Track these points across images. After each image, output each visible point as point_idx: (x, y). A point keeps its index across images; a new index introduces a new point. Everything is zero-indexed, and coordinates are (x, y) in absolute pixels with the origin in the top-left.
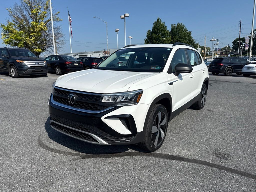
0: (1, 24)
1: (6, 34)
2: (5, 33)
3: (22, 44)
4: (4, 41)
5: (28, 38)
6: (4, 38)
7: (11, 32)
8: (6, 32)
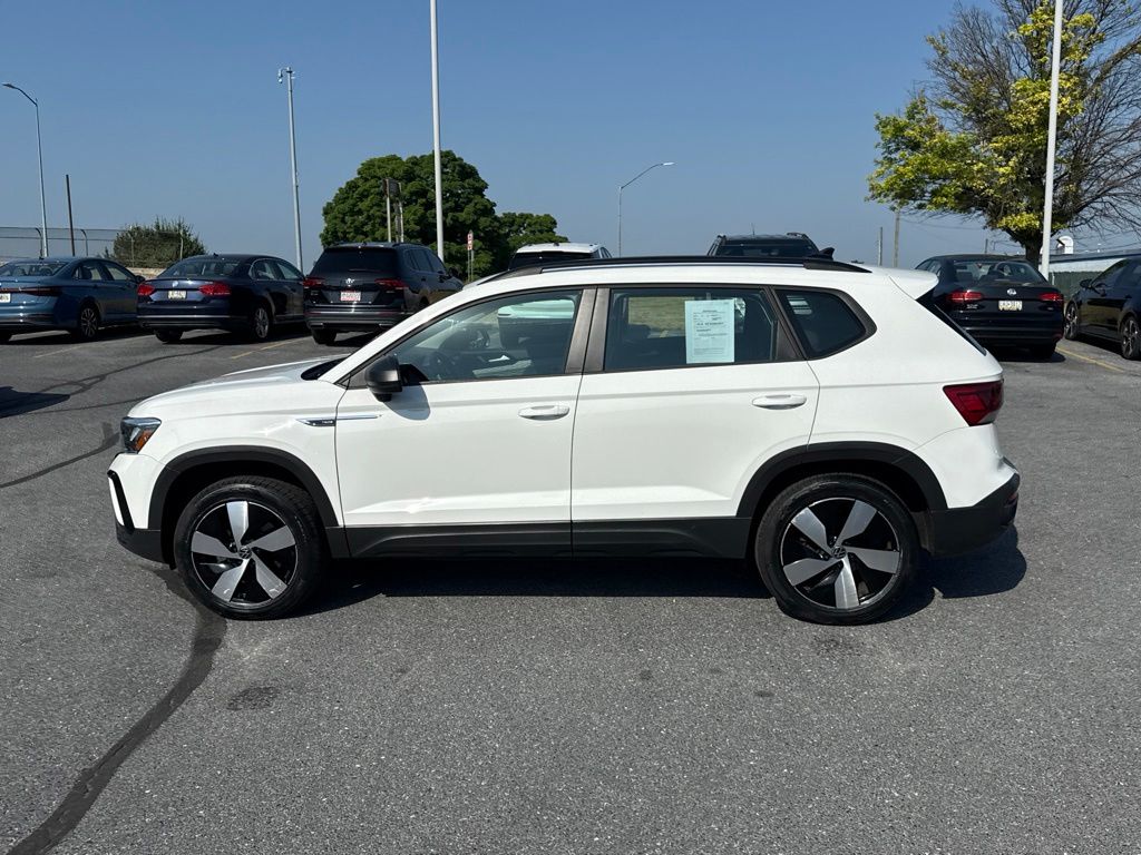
0: (878, 117)
1: (893, 156)
2: (890, 153)
3: (946, 197)
4: (872, 188)
5: (981, 164)
6: (880, 175)
7: (915, 146)
8: (897, 150)
